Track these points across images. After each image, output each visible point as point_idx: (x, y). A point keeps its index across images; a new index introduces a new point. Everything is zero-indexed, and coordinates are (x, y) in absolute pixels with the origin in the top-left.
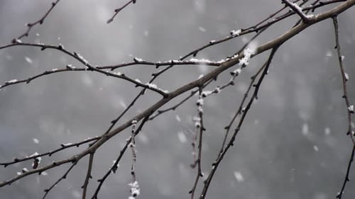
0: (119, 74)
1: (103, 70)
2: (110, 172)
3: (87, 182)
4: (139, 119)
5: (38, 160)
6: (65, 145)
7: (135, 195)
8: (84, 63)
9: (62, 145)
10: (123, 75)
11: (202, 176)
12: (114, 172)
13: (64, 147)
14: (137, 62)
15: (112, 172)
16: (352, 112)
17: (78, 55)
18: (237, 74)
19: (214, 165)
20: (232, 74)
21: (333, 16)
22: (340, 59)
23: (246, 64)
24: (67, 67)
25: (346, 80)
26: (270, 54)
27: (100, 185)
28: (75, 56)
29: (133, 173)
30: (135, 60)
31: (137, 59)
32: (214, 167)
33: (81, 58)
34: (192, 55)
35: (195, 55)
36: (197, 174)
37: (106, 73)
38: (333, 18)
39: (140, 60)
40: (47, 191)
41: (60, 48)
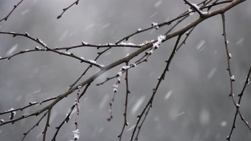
0: (69, 53)
1: (57, 51)
2: (64, 122)
3: (46, 129)
4: (83, 85)
5: (13, 114)
6: (32, 103)
7: (76, 139)
8: (44, 46)
9: (30, 103)
10: (72, 54)
11: (127, 125)
12: (67, 122)
13: (31, 105)
14: (84, 45)
15: (66, 122)
16: (233, 80)
17: (40, 40)
18: (150, 54)
19: (138, 117)
20: (147, 54)
21: (222, 12)
22: (226, 42)
23: (158, 46)
24: (36, 48)
25: (230, 58)
26: (177, 39)
27: (58, 131)
28: (37, 41)
29: (76, 123)
30: (82, 43)
31: (84, 42)
32: (138, 118)
33: (42, 42)
34: (125, 40)
35: (127, 40)
36: (123, 124)
37: (59, 53)
38: (222, 14)
39: (86, 43)
40: (25, 134)
41: (26, 35)
